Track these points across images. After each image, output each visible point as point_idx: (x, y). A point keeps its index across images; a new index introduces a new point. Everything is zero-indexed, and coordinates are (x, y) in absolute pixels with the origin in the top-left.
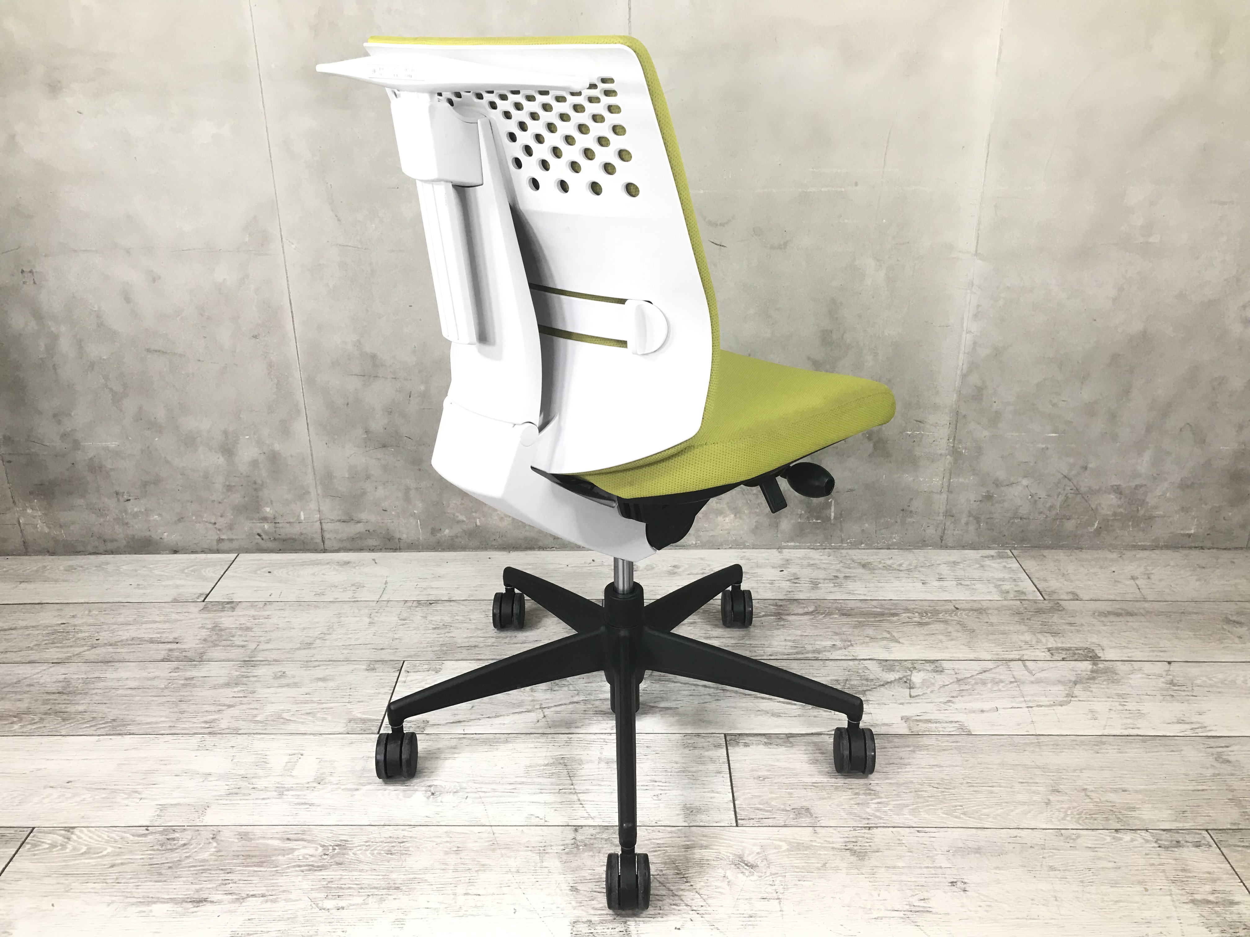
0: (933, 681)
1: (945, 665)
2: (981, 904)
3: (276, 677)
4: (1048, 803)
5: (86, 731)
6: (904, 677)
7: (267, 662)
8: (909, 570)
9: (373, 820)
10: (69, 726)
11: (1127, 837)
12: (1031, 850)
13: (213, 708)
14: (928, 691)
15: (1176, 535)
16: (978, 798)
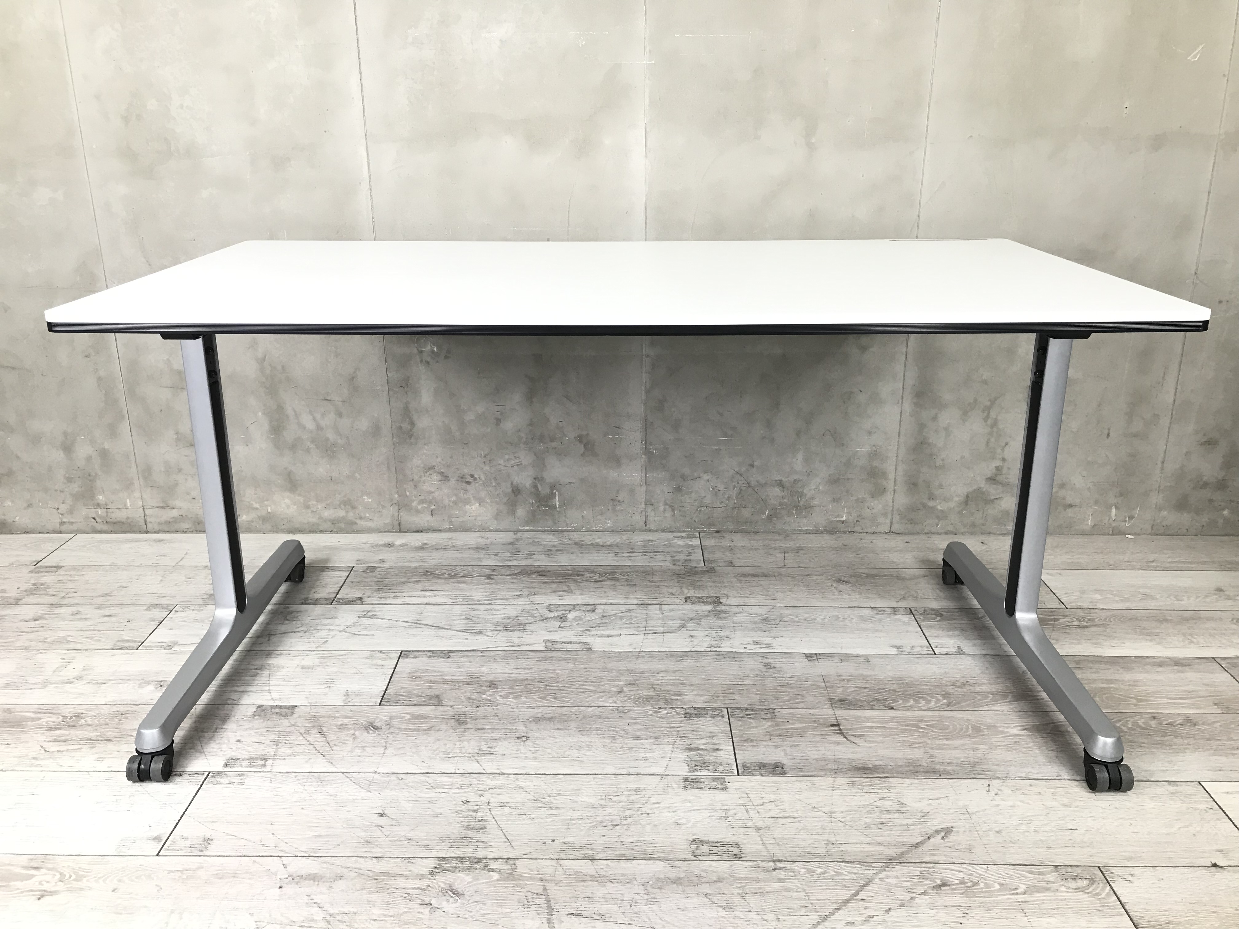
0: (583, 617)
1: (599, 607)
2: (532, 749)
3: (72, 615)
4: (620, 692)
6: (561, 615)
7: (68, 605)
8: (610, 546)
9: (109, 700)
11: (664, 712)
12: (589, 719)
13: (15, 634)
14: (575, 624)
15: (832, 522)
16: (570, 689)
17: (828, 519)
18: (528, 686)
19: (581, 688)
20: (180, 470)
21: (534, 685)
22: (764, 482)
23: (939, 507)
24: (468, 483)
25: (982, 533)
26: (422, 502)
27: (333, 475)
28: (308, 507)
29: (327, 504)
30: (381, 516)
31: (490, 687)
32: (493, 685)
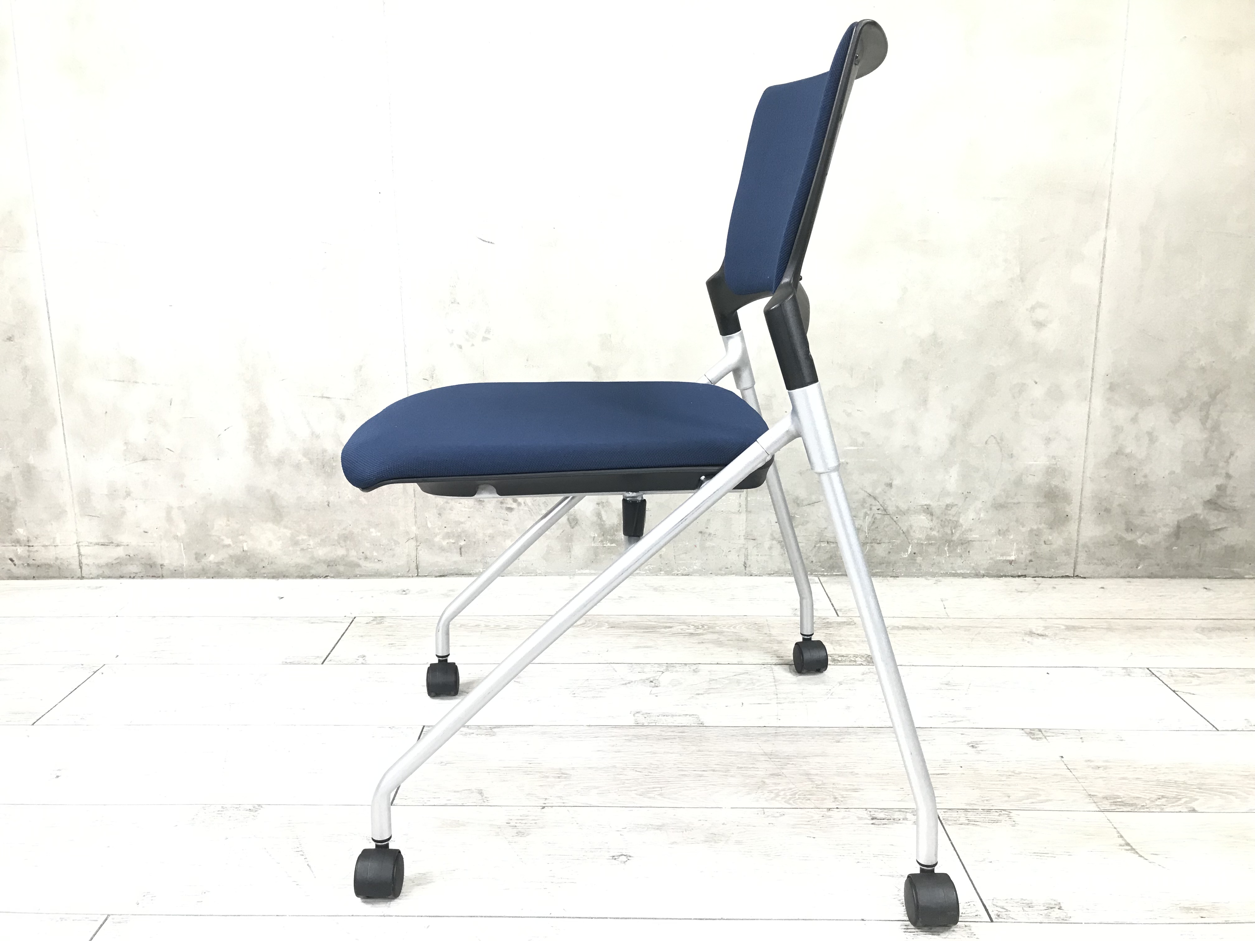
0: (683, 681)
1: (703, 667)
4: (762, 785)
6: (651, 678)
8: (701, 592)
11: (837, 815)
14: (673, 689)
15: (997, 562)
16: (684, 781)
17: (991, 559)
18: (618, 776)
19: (699, 780)
20: (128, 494)
21: (626, 775)
22: (906, 508)
23: (1140, 542)
24: (510, 509)
25: (1200, 577)
26: (448, 536)
27: (332, 499)
28: (296, 543)
29: (322, 540)
30: (394, 556)
31: (559, 777)
32: (566, 775)
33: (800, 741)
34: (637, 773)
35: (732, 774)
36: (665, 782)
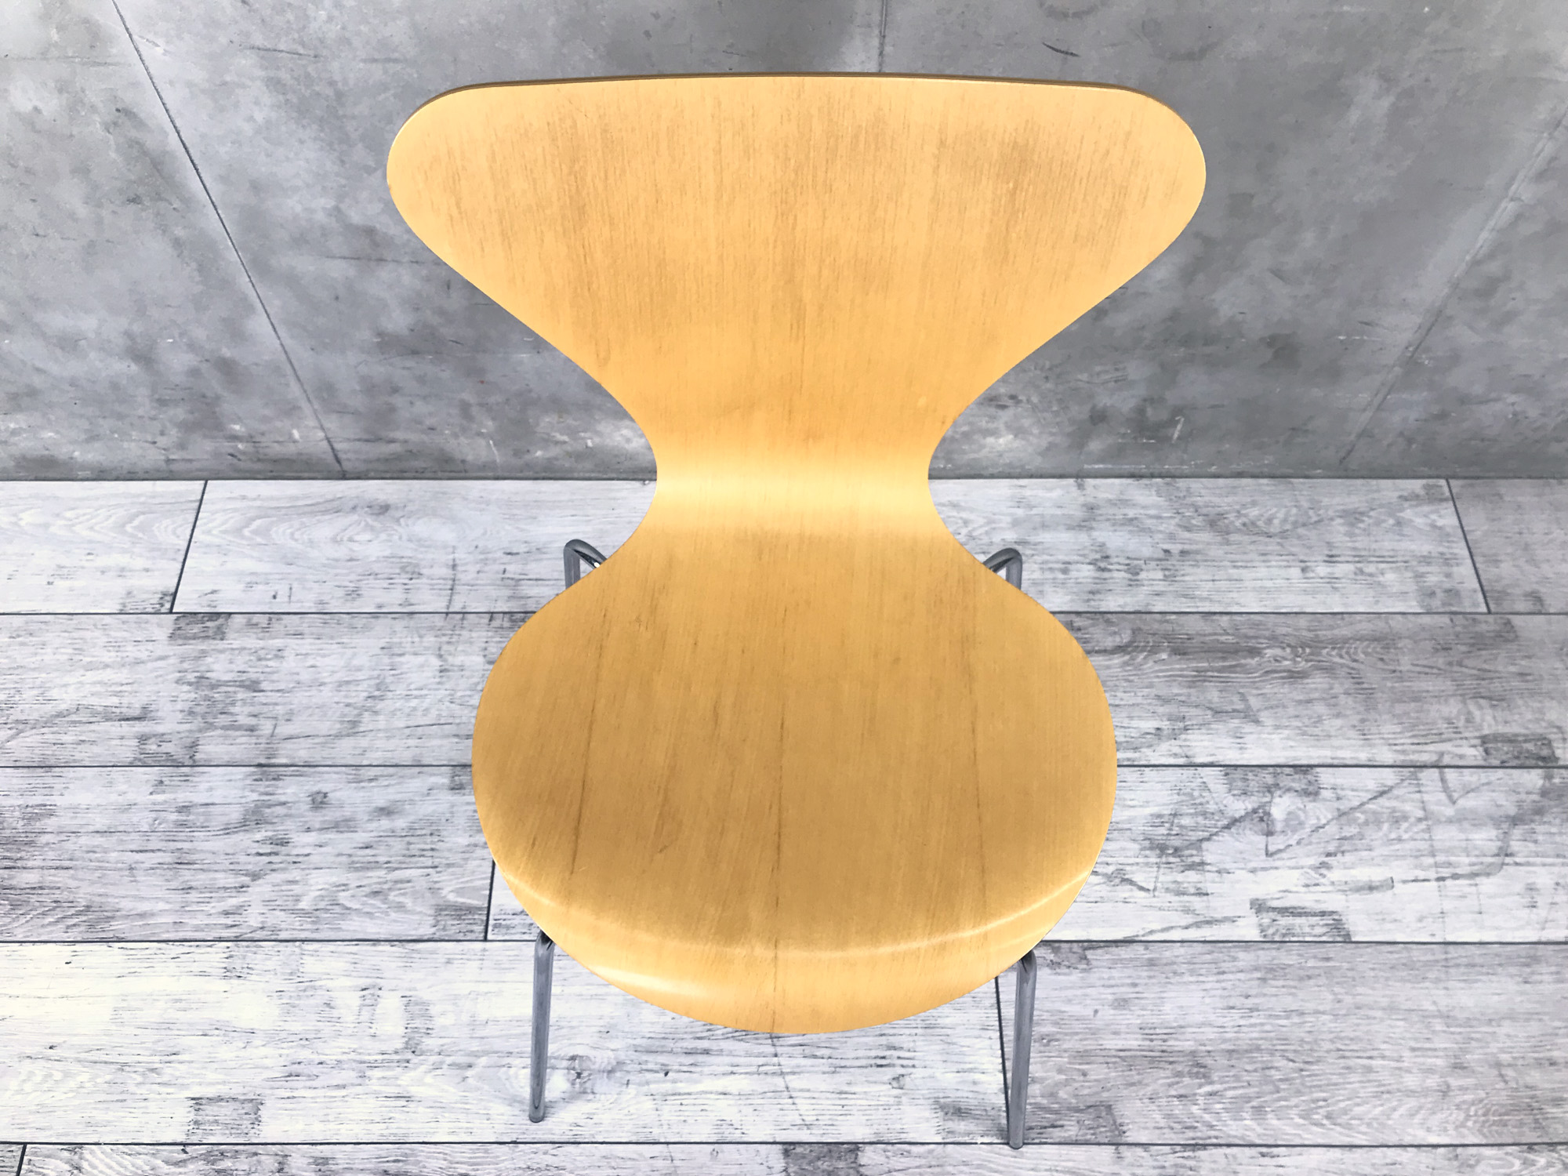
0: (1302, 816)
1: (1323, 776)
3: (314, 807)
5: (52, 932)
6: (1259, 807)
7: (293, 767)
8: (1282, 534)
10: (23, 920)
11: (1542, 1159)
13: (232, 879)
14: (1293, 841)
16: (1350, 1083)
18: (1268, 1072)
19: (1369, 1081)
21: (1277, 1069)
31: (1197, 1075)
32: (1202, 1070)
33: (1480, 980)
34: (1291, 1064)
35: (1406, 1064)
36: (1328, 1085)
